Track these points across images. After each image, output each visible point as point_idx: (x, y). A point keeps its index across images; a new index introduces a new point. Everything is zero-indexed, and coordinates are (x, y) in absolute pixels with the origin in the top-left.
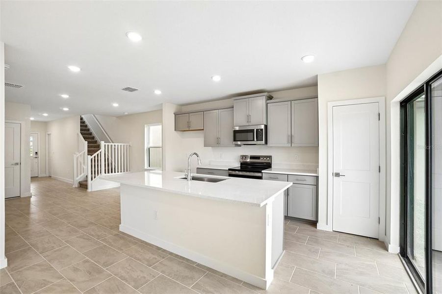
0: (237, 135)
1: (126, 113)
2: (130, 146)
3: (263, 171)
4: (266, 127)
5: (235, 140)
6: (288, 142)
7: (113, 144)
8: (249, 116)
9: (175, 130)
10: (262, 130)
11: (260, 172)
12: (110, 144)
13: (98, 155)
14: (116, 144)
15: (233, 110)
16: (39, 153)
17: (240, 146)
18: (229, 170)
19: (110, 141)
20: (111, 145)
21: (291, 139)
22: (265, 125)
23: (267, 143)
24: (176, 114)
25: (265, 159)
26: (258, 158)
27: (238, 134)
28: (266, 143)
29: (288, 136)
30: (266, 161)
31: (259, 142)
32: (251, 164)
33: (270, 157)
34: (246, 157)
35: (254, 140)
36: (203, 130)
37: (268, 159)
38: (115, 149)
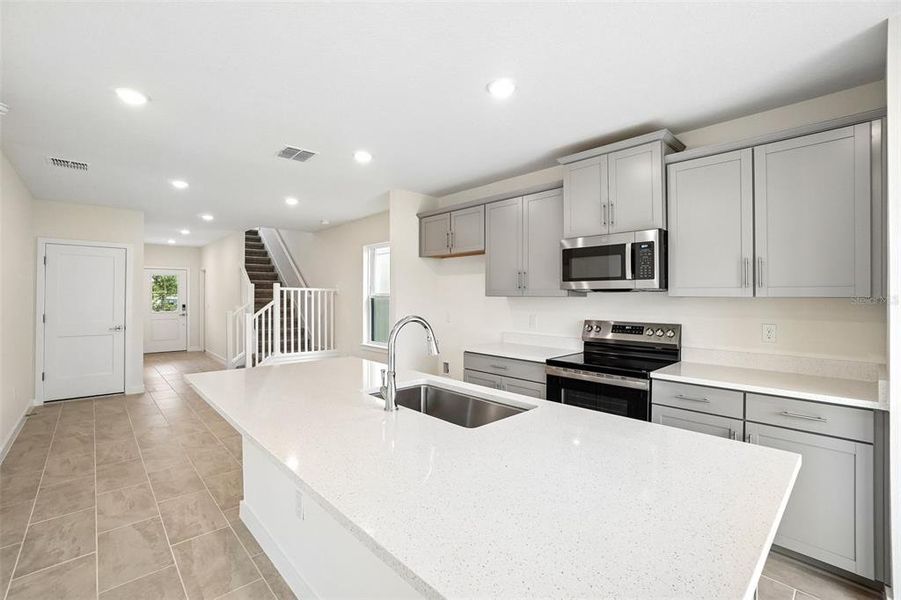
0: (575, 262)
1: (326, 222)
2: (335, 293)
3: (653, 374)
4: (664, 235)
5: (567, 277)
6: (744, 283)
7: (306, 290)
8: (607, 207)
9: (420, 256)
10: (651, 245)
11: (645, 377)
12: (299, 290)
13: (266, 312)
14: (313, 290)
15: (561, 194)
16: (188, 307)
17: (582, 293)
18: (550, 362)
19: (302, 282)
20: (303, 293)
21: (753, 273)
22: (660, 230)
23: (666, 287)
24: (422, 217)
25: (659, 333)
26: (638, 329)
27: (577, 259)
28: (665, 284)
29: (744, 262)
30: (663, 341)
31: (640, 284)
32: (619, 347)
33: (676, 329)
34: (600, 325)
35: (623, 277)
36: (483, 252)
37: (670, 333)
38: (309, 299)
